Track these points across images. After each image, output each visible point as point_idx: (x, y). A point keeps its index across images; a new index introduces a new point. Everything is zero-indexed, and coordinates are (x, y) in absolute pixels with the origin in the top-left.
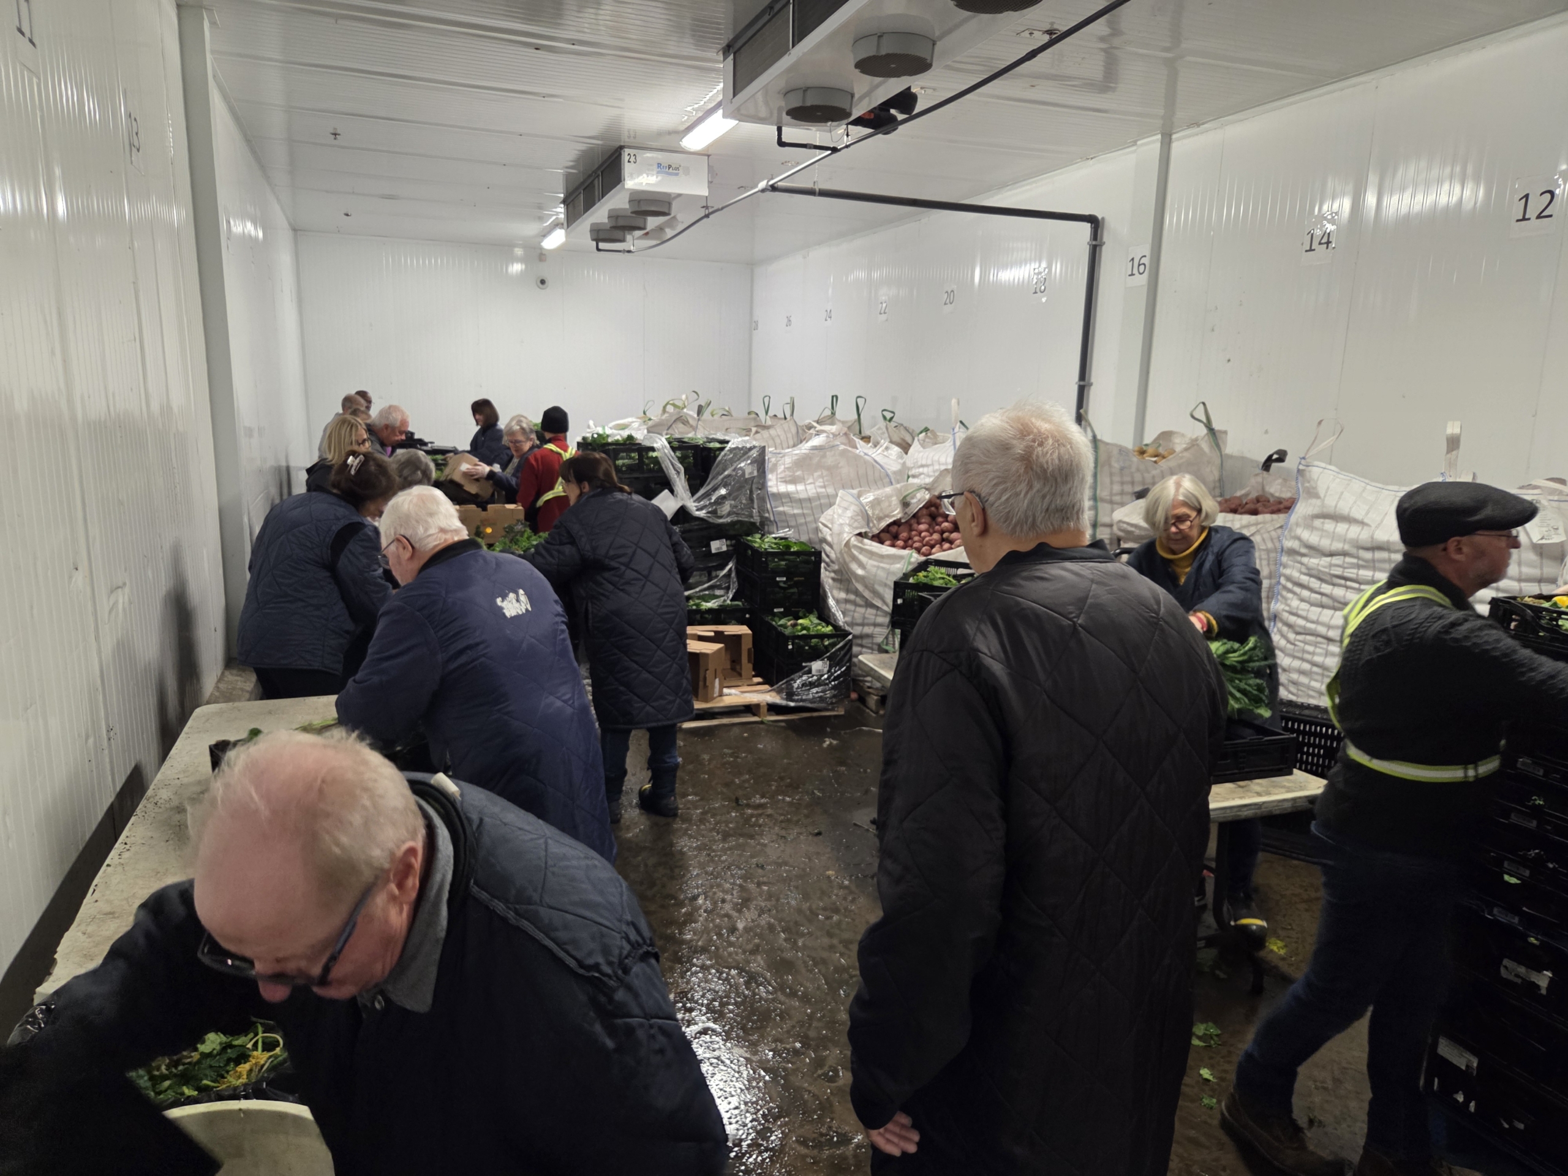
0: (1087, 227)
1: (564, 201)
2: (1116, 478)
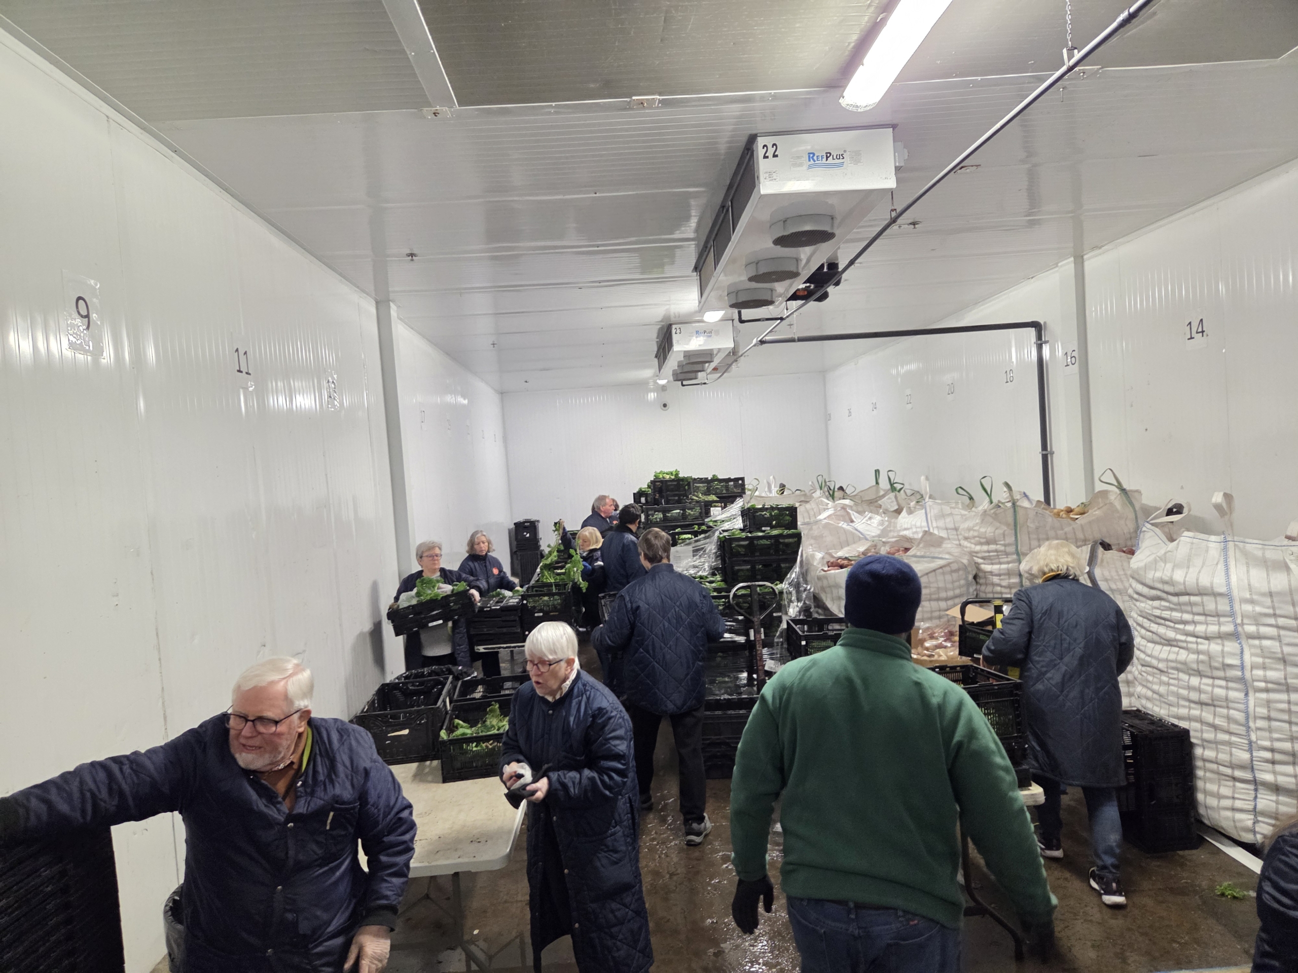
0: (1032, 331)
1: (656, 357)
2: (1033, 536)
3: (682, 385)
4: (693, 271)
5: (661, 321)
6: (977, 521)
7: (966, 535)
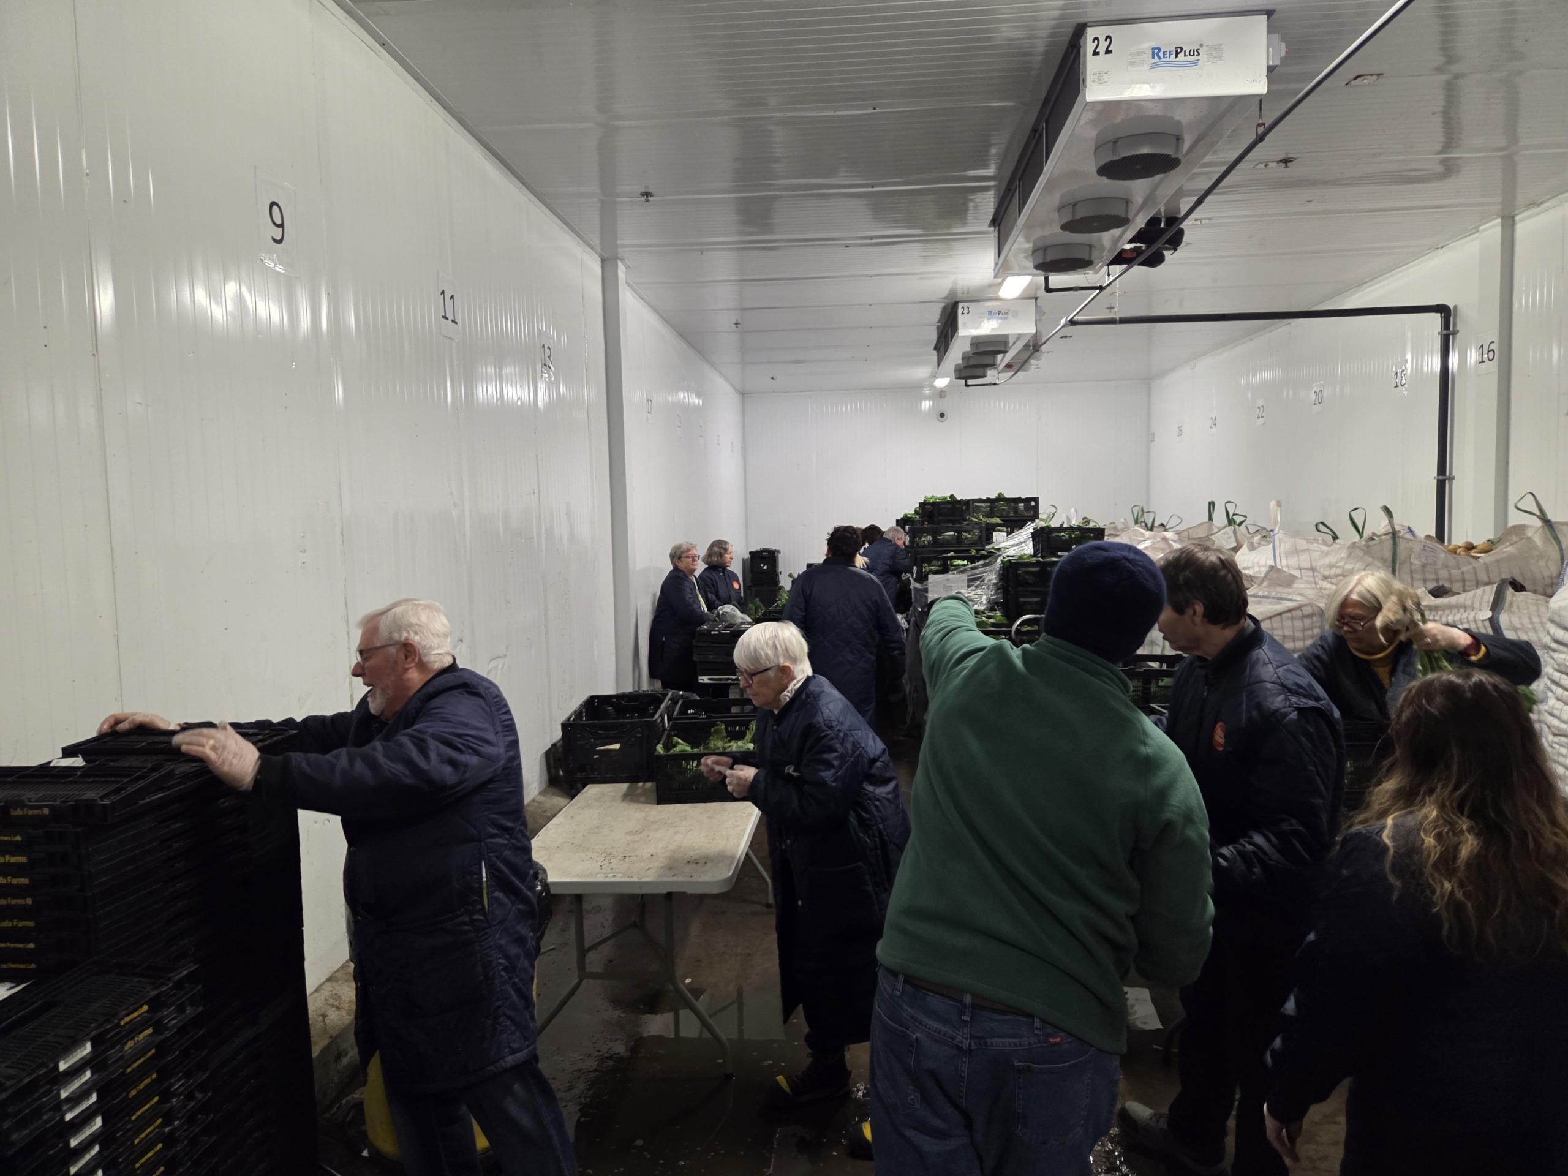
0: (1436, 318)
1: (935, 349)
2: (1417, 576)
3: (967, 385)
4: (990, 226)
5: (944, 298)
6: (1343, 555)
7: (1327, 573)
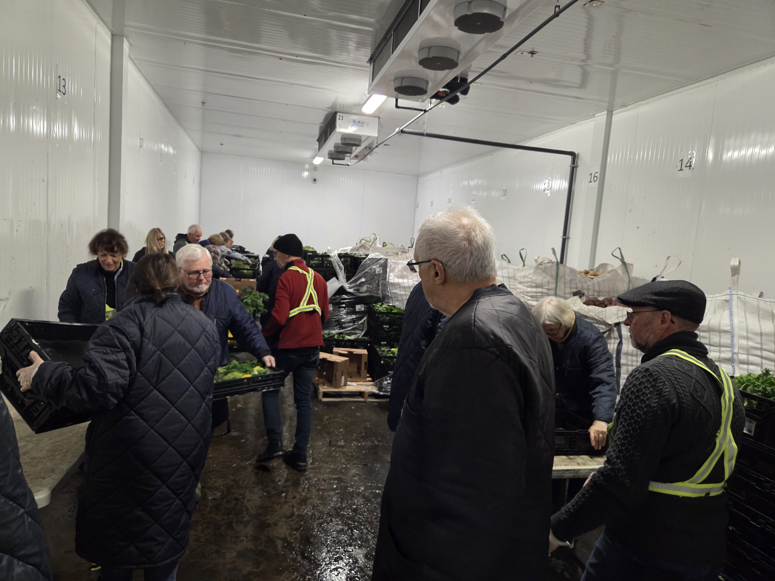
0: (569, 158)
1: (318, 140)
2: (568, 285)
3: (333, 163)
4: (367, 62)
5: (329, 108)
6: (532, 272)
7: (522, 280)
